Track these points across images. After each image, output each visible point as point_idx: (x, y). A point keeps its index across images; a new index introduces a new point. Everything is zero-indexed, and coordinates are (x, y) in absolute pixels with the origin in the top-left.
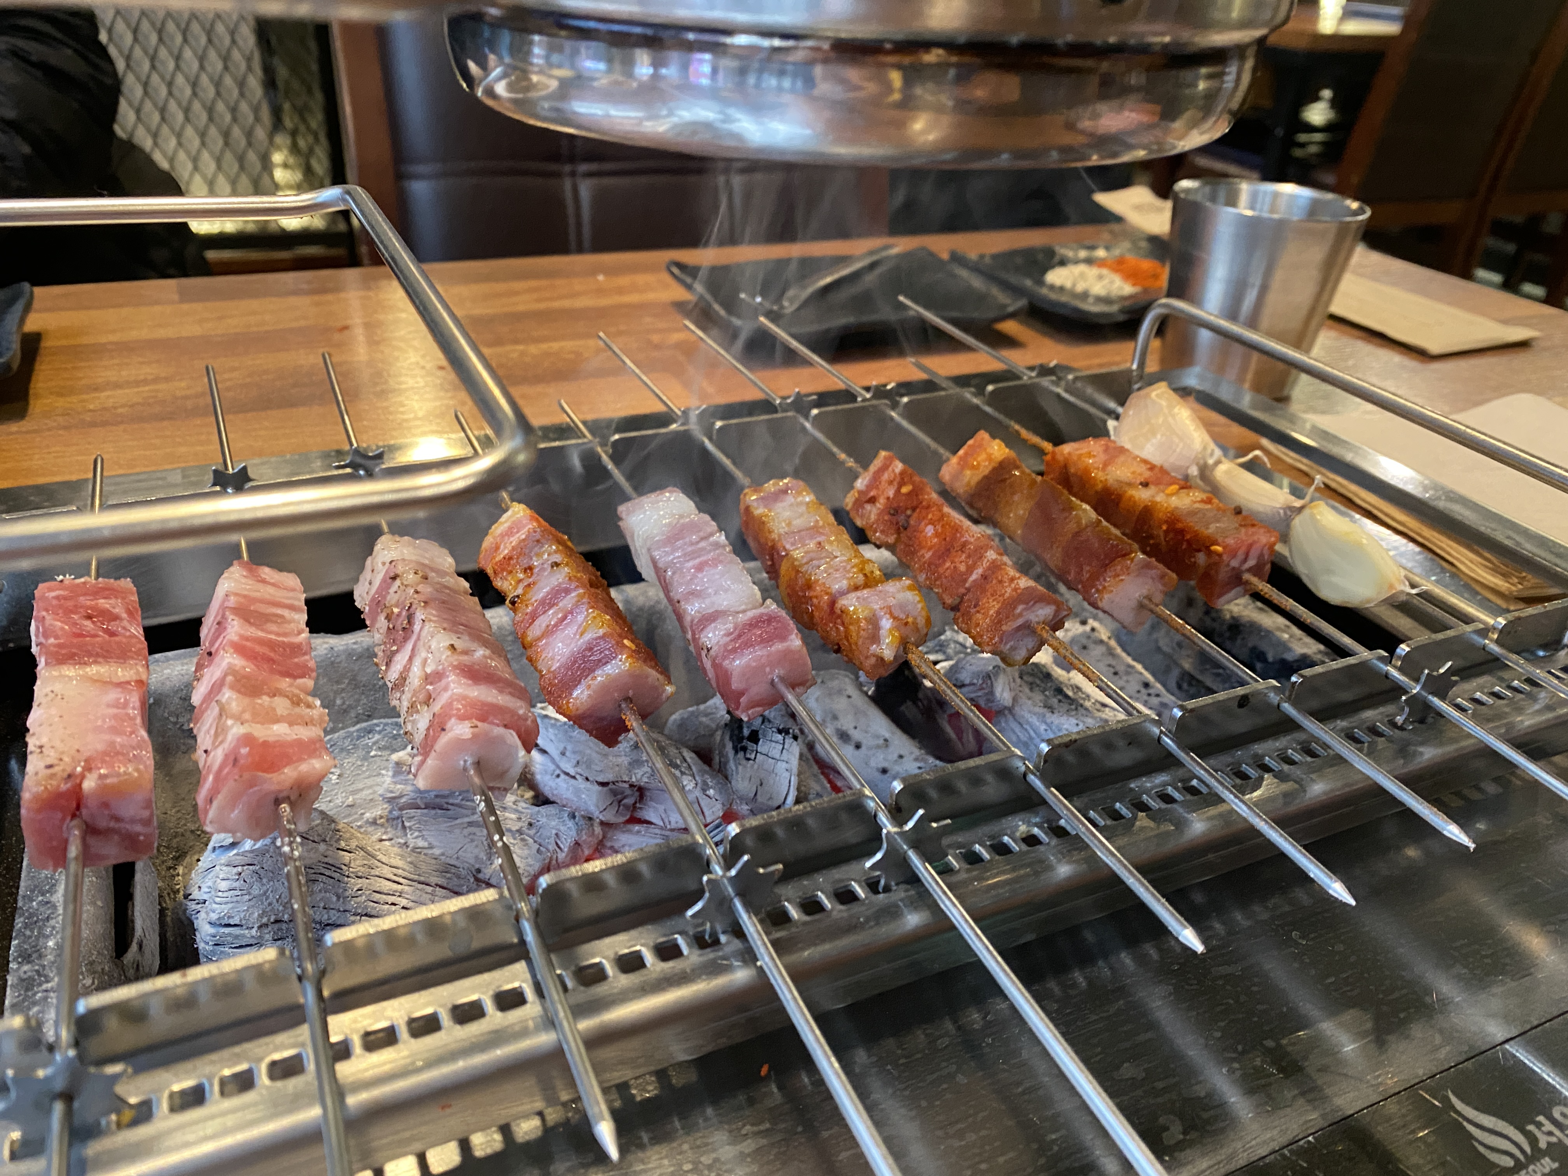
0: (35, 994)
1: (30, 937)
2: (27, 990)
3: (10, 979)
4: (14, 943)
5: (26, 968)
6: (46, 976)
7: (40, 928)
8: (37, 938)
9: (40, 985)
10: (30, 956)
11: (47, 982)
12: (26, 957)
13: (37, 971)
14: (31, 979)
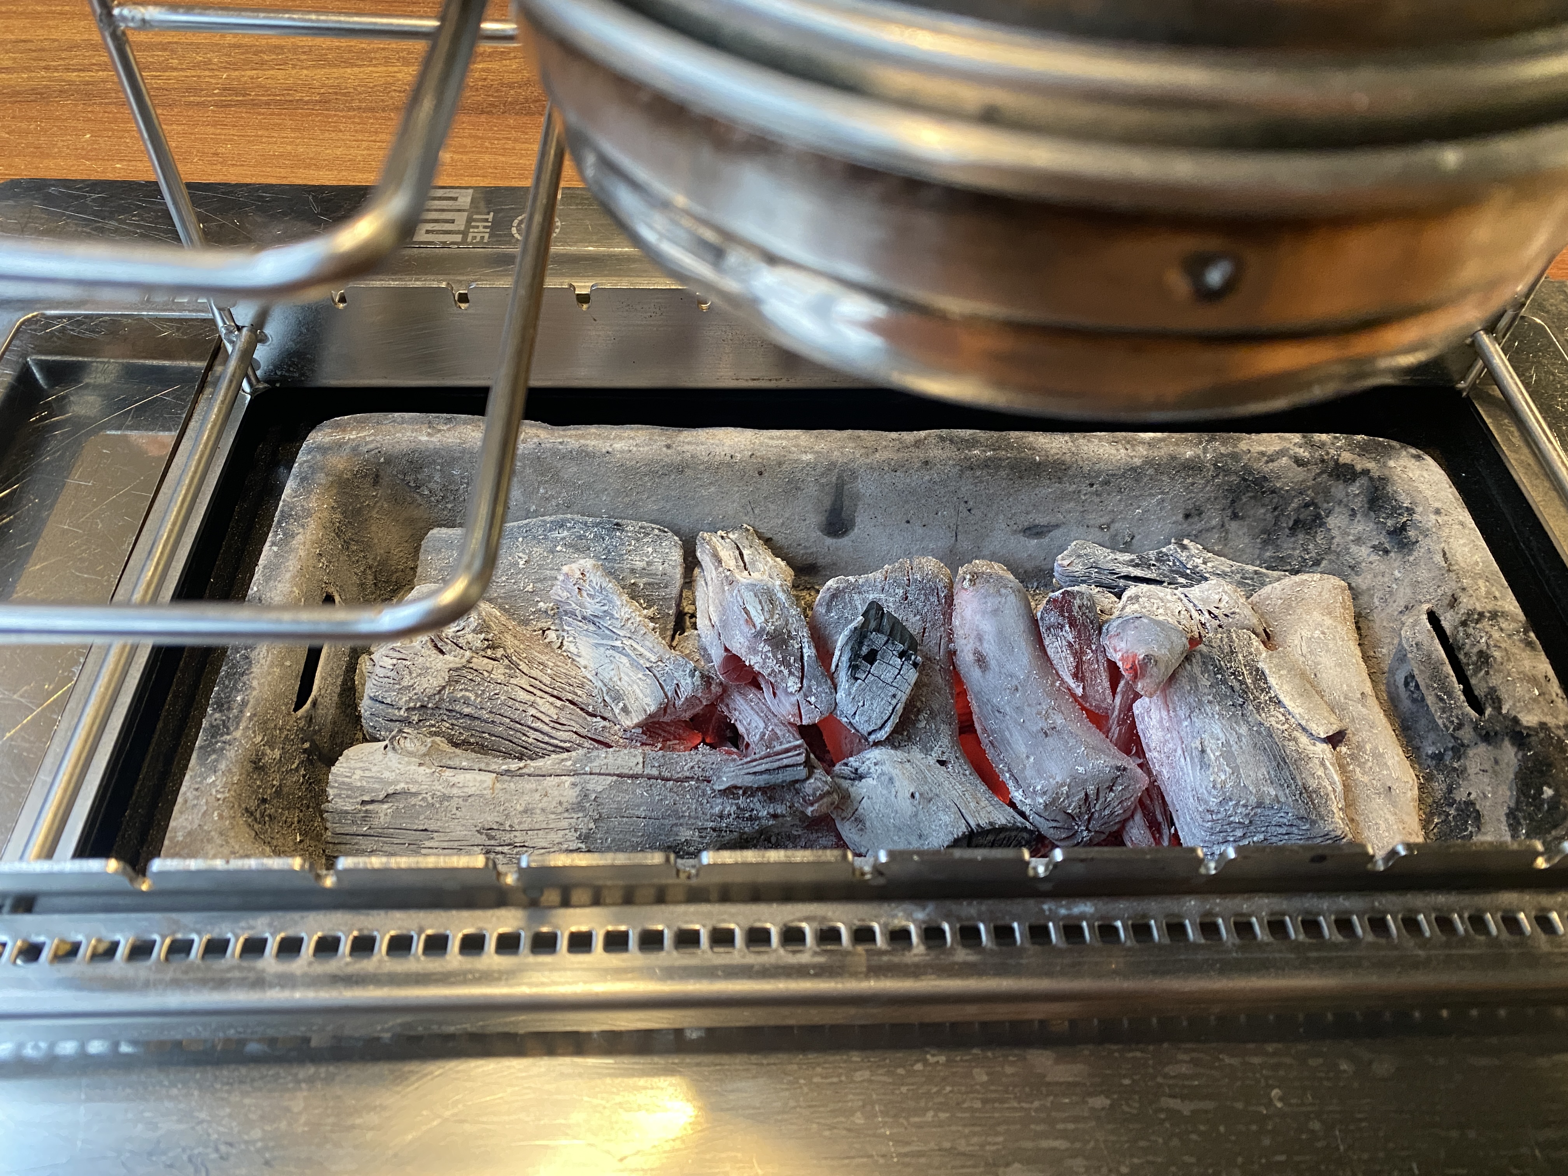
0: (216, 743)
1: (227, 687)
2: (212, 737)
3: (205, 723)
4: (216, 689)
5: (217, 715)
6: (228, 729)
7: (236, 682)
8: (232, 689)
9: (222, 735)
10: (222, 705)
11: (228, 734)
12: (220, 706)
13: (224, 721)
14: (217, 726)
